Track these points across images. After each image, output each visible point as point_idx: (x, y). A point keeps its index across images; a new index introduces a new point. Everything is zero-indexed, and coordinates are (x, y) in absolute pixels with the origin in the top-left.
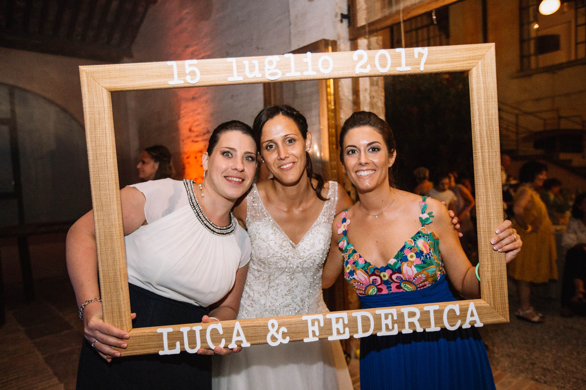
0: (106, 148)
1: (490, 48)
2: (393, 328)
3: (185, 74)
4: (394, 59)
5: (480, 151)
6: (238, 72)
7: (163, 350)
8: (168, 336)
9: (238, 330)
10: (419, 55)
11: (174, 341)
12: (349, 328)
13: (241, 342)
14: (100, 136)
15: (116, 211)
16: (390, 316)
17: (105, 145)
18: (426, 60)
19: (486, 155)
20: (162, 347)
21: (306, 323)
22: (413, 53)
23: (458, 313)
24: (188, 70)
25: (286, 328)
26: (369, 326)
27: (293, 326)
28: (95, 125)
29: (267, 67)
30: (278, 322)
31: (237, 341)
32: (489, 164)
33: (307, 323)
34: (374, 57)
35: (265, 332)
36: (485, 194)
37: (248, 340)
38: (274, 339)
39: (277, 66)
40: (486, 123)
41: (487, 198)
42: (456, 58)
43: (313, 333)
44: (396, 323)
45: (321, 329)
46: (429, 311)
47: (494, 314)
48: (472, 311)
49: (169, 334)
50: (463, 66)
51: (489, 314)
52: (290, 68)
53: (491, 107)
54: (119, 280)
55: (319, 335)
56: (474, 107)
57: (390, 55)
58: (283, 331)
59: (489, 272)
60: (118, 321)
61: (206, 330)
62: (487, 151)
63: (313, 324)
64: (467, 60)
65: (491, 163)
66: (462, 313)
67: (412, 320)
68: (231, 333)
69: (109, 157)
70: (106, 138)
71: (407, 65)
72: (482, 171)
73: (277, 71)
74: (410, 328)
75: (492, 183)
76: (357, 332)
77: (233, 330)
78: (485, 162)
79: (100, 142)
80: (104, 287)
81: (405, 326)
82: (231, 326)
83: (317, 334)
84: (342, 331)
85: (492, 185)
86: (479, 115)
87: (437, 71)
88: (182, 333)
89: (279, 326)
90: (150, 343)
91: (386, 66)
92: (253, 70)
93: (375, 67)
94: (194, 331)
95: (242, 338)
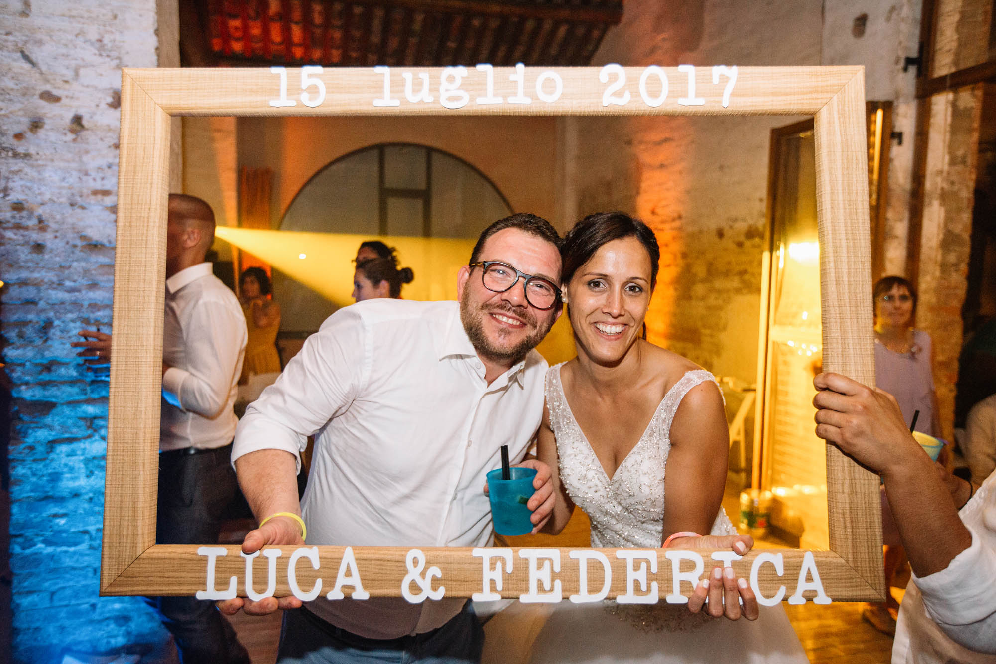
0: (149, 209)
1: (856, 73)
2: (649, 589)
3: (299, 90)
4: (674, 83)
6: (392, 92)
7: (205, 590)
8: (216, 564)
9: (348, 564)
10: (720, 79)
11: (227, 575)
12: (562, 581)
13: (353, 588)
14: (141, 187)
15: (152, 320)
16: (644, 565)
17: (148, 202)
18: (734, 89)
19: (844, 268)
20: (203, 584)
21: (479, 564)
22: (711, 75)
23: (780, 572)
24: (306, 82)
25: (440, 568)
26: (602, 581)
27: (455, 566)
28: (135, 167)
29: (444, 84)
30: (426, 556)
31: (344, 587)
32: (850, 284)
33: (482, 564)
34: (638, 79)
35: (400, 572)
36: (839, 341)
37: (365, 587)
38: (415, 588)
39: (462, 84)
40: (845, 208)
41: (844, 349)
42: (790, 88)
43: (491, 584)
44: (656, 580)
45: (507, 578)
46: (722, 562)
47: (854, 580)
48: (809, 569)
49: (220, 560)
50: (802, 103)
51: (843, 581)
52: (486, 89)
53: (854, 179)
54: (142, 449)
55: (503, 590)
56: (823, 178)
57: (668, 77)
58: (434, 576)
59: (846, 495)
61: (289, 558)
62: (845, 259)
63: (492, 567)
64: (811, 92)
65: (853, 283)
66: (789, 572)
67: (687, 576)
68: (334, 569)
69: (151, 224)
70: (151, 192)
71: (698, 95)
72: (834, 296)
73: (461, 93)
74: (682, 592)
75: (855, 321)
76: (577, 591)
77: (340, 563)
78: (841, 279)
79: (140, 198)
80: (113, 459)
81: (672, 587)
82: (336, 556)
83: (499, 586)
84: (547, 587)
85: (855, 325)
86: (832, 193)
87: (753, 109)
88: (243, 561)
89: (426, 563)
90: (183, 574)
91: (659, 96)
92: (419, 91)
93: (640, 96)
94: (267, 558)
95: (355, 580)
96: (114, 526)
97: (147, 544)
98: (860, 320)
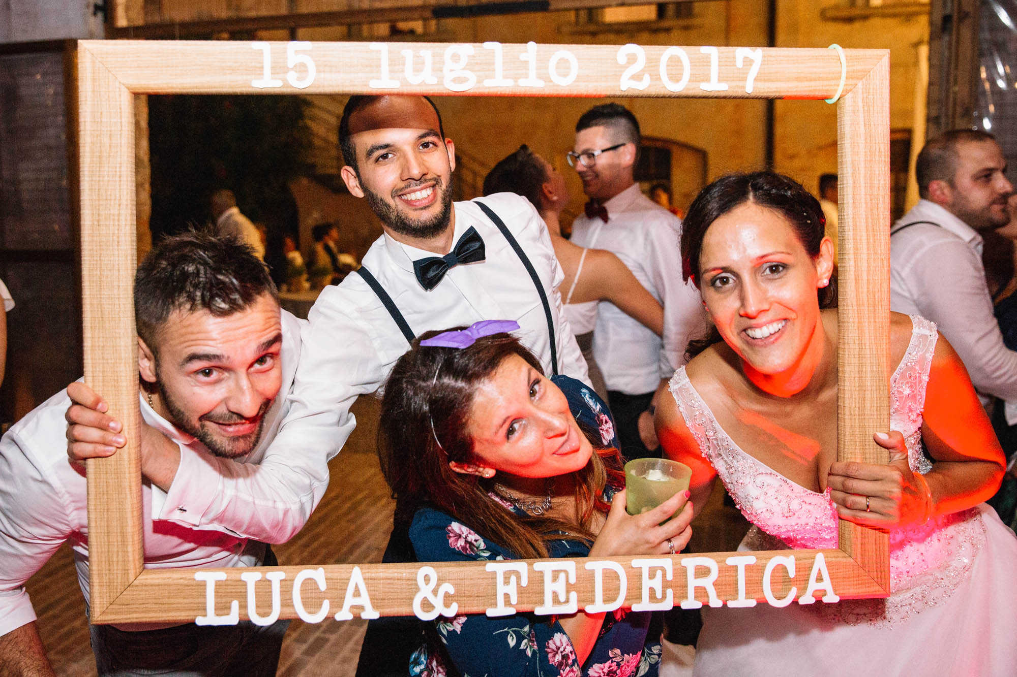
0: (120, 205)
1: (881, 59)
2: (664, 596)
3: (286, 70)
4: (696, 66)
5: (852, 256)
6: (391, 71)
7: (205, 616)
8: (215, 589)
9: (357, 584)
10: (744, 61)
11: (229, 599)
12: (577, 592)
13: (362, 608)
14: (108, 181)
16: (659, 573)
17: (118, 198)
18: (758, 74)
19: (864, 266)
20: (203, 610)
21: (492, 578)
22: (734, 57)
23: (792, 574)
24: (292, 60)
25: (453, 585)
26: (618, 589)
27: (467, 582)
28: (100, 157)
29: (448, 64)
30: (438, 573)
31: (353, 607)
32: (868, 283)
33: (496, 578)
34: (658, 61)
35: (412, 591)
36: (857, 342)
37: (375, 606)
38: (427, 605)
39: (468, 64)
40: (866, 203)
41: (861, 349)
42: (815, 73)
43: (505, 598)
44: (671, 587)
45: (521, 590)
46: (736, 566)
47: (862, 578)
48: (819, 570)
49: (219, 585)
50: (827, 90)
51: (851, 579)
52: (494, 70)
53: (877, 172)
55: (517, 604)
56: (845, 170)
57: (689, 58)
58: (446, 592)
60: (118, 552)
61: (293, 580)
62: (864, 256)
63: (507, 582)
65: (872, 281)
66: (800, 573)
67: (701, 582)
68: (342, 589)
71: (720, 80)
72: (853, 295)
73: (467, 74)
74: (696, 598)
75: (872, 320)
76: (592, 601)
77: (348, 584)
78: (860, 278)
79: (109, 193)
81: (687, 593)
82: (344, 576)
83: (514, 600)
84: (562, 598)
85: (873, 325)
86: (854, 187)
87: (777, 94)
88: (244, 584)
89: (438, 580)
90: (181, 600)
91: (680, 80)
92: (421, 70)
93: (660, 79)
94: (270, 581)
95: (365, 600)
96: (102, 553)
97: (138, 570)
98: (877, 320)
